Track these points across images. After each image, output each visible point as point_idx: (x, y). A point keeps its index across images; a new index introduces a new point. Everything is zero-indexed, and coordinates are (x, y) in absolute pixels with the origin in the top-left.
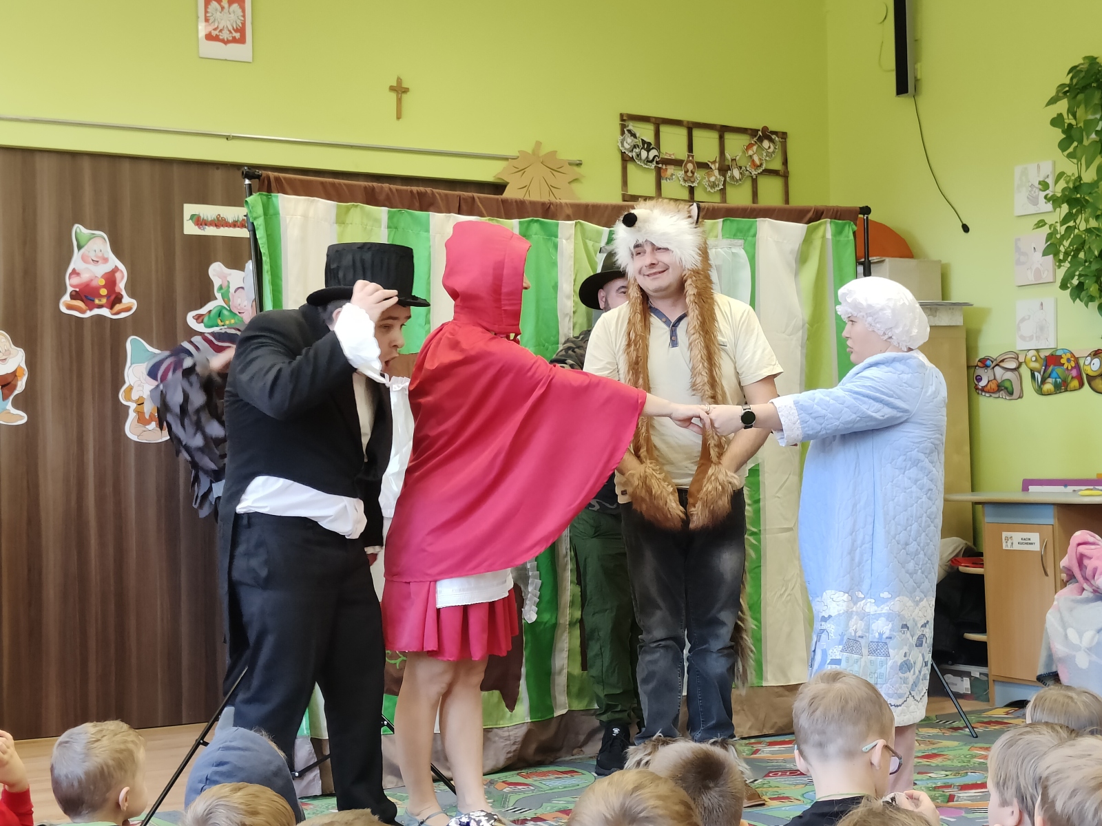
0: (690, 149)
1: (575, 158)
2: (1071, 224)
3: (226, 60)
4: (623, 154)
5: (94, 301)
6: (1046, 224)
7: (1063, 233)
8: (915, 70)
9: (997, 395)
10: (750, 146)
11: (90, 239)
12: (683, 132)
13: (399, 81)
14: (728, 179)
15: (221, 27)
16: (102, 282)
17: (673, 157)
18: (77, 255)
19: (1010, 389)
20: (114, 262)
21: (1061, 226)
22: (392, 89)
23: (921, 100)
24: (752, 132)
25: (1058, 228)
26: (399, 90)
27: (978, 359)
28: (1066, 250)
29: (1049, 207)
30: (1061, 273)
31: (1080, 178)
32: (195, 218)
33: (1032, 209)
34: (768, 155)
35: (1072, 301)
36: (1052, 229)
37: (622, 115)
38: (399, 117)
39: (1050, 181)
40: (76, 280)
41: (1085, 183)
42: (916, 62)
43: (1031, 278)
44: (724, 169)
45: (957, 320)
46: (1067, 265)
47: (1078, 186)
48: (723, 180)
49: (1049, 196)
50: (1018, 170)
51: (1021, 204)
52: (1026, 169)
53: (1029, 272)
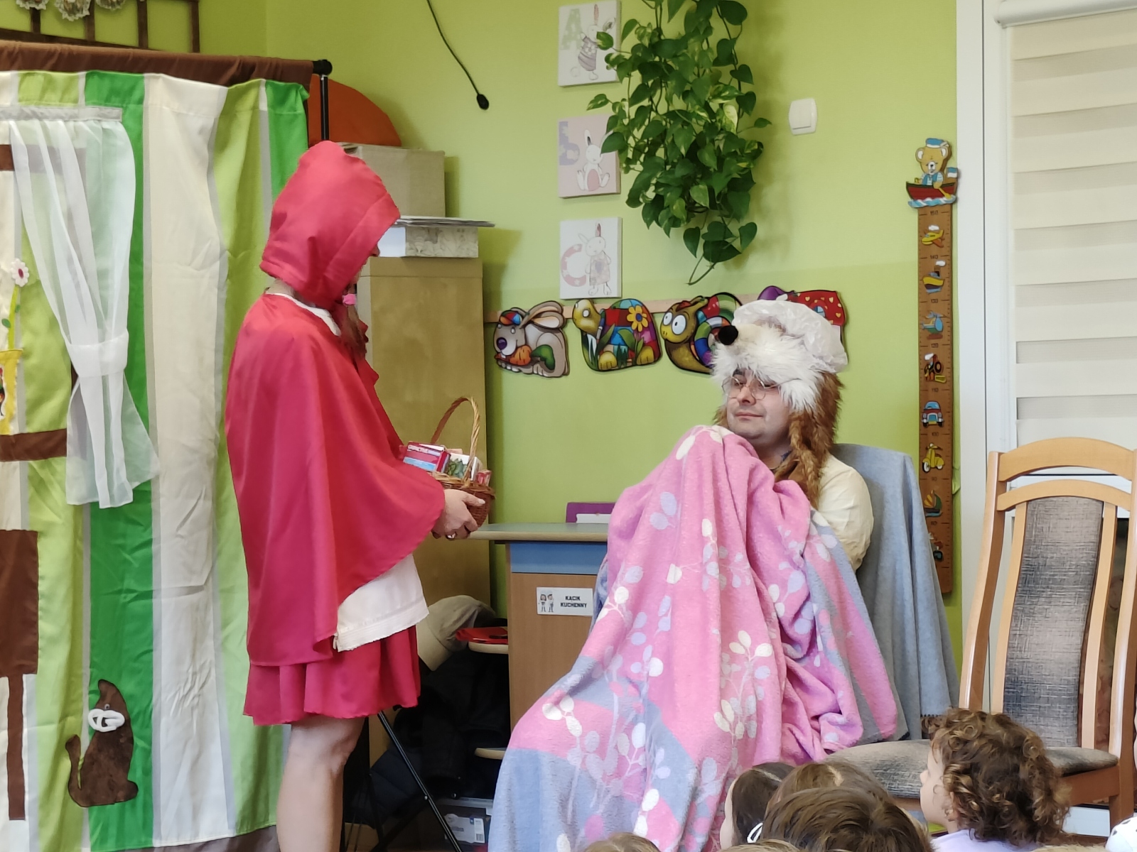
2: (646, 103)
6: (607, 101)
7: (633, 116)
9: (529, 370)
19: (549, 360)
21: (631, 105)
25: (626, 109)
27: (500, 313)
28: (637, 144)
29: (612, 74)
30: (629, 180)
31: (659, 30)
33: (586, 77)
35: (645, 225)
36: (617, 110)
39: (613, 33)
41: (666, 40)
43: (583, 186)
45: (468, 248)
46: (638, 167)
47: (656, 43)
48: (90, 1)
49: (613, 57)
50: (564, 12)
51: (569, 68)
52: (577, 11)
53: (580, 176)
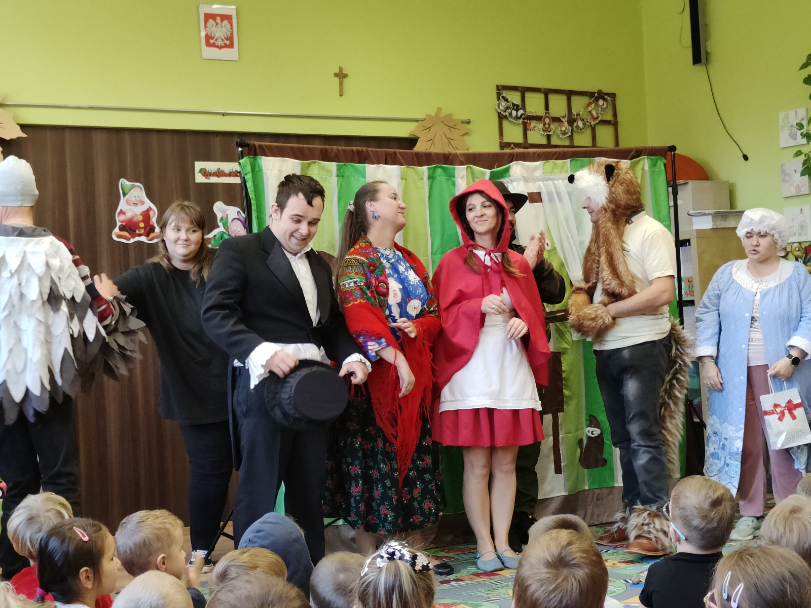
0: (547, 107)
1: (465, 118)
3: (221, 60)
4: (499, 114)
5: (135, 231)
6: (802, 153)
8: (706, 47)
10: (589, 105)
11: (132, 188)
12: (541, 97)
13: (341, 69)
14: (574, 128)
15: (216, 37)
16: (141, 218)
17: (535, 114)
18: (123, 200)
20: (148, 204)
22: (336, 75)
23: (710, 67)
24: (590, 94)
26: (341, 75)
29: (804, 141)
32: (203, 171)
33: (792, 143)
34: (602, 110)
36: (807, 157)
37: (497, 86)
38: (341, 95)
39: (805, 123)
40: (122, 218)
42: (706, 40)
43: (793, 192)
44: (571, 121)
48: (571, 129)
49: (804, 133)
50: (781, 115)
51: (785, 139)
52: (787, 114)
53: (792, 187)
